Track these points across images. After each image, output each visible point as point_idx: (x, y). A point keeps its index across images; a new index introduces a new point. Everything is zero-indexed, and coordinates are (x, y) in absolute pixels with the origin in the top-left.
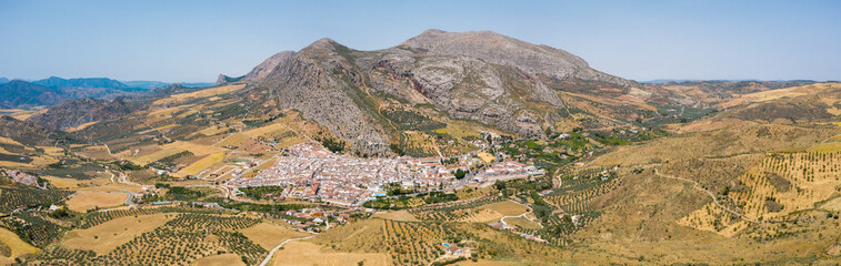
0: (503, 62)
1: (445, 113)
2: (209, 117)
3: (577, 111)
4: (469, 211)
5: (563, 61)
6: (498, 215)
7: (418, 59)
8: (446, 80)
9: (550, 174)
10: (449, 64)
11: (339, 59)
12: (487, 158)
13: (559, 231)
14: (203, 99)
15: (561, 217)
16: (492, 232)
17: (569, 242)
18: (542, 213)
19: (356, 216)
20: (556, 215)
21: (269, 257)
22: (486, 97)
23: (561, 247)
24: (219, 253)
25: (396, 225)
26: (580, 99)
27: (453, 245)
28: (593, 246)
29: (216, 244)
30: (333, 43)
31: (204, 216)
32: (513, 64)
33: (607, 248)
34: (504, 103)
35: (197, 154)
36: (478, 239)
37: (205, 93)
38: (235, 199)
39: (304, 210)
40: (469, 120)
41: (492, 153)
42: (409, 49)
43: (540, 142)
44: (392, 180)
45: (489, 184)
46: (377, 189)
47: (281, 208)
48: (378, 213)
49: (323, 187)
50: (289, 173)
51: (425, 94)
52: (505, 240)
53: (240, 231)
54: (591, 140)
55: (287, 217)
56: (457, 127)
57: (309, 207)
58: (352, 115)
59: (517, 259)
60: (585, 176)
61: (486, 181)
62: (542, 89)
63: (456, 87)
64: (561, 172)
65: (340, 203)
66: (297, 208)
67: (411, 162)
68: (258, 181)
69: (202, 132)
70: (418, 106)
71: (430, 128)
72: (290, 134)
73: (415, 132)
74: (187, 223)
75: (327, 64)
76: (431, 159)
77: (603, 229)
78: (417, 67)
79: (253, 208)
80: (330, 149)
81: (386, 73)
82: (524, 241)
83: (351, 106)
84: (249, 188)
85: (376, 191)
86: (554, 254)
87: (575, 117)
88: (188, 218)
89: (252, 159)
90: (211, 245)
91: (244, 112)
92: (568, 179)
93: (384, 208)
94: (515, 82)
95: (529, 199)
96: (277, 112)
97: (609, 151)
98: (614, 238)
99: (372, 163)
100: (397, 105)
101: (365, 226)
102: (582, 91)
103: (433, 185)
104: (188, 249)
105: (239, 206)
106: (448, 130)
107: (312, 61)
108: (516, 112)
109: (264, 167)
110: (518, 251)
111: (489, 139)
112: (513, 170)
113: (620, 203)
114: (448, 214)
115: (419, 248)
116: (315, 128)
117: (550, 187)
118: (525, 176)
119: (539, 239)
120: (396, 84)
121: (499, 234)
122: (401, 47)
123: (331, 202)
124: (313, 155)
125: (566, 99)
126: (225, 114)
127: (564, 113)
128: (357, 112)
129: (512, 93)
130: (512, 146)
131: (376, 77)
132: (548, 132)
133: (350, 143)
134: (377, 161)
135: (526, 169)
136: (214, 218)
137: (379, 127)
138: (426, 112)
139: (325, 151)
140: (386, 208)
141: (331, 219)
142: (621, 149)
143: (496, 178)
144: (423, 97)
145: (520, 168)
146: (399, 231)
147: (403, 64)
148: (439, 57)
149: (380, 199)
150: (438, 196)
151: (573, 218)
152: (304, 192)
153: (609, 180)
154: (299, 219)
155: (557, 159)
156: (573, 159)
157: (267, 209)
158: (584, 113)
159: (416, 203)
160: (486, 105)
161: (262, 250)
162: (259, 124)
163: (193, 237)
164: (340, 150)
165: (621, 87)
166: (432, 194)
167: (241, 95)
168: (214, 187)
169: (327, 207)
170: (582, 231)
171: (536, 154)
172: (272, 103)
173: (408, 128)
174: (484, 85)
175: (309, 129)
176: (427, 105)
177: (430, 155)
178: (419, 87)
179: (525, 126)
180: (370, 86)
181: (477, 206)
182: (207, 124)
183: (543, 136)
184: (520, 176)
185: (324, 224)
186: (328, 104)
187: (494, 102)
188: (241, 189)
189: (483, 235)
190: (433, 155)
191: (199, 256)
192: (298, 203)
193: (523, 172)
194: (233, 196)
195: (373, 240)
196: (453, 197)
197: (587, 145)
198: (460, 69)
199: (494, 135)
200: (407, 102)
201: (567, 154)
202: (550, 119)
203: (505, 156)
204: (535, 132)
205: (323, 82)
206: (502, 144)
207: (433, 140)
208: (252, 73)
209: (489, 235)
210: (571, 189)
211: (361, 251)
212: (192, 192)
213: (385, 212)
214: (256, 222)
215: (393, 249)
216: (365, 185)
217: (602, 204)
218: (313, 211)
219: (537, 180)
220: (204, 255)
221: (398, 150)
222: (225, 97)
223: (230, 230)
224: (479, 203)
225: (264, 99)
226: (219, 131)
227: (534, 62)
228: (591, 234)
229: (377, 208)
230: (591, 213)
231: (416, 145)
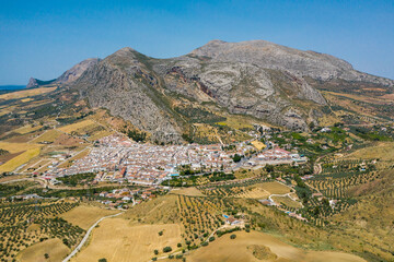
0: (274, 67)
1: (225, 109)
2: (22, 117)
3: (340, 108)
4: (243, 188)
5: (327, 64)
6: (267, 193)
7: (203, 65)
8: (226, 82)
9: (311, 162)
10: (228, 69)
11: (139, 65)
12: (259, 146)
13: (317, 212)
14: (15, 100)
15: (320, 199)
16: (261, 207)
17: (326, 223)
18: (304, 194)
19: (156, 193)
20: (316, 197)
21: (87, 236)
22: (259, 96)
23: (318, 227)
24: (42, 240)
25: (187, 199)
26: (342, 98)
27: (231, 216)
28: (348, 230)
29: (39, 232)
30: (134, 52)
31: (24, 208)
32: (282, 68)
33: (361, 234)
34: (274, 101)
35: (12, 152)
36: (250, 213)
37: (16, 95)
38: (54, 188)
39: (114, 191)
40: (245, 115)
41: (263, 142)
42: (197, 57)
43: (304, 134)
44: (183, 163)
45: (260, 167)
46: (172, 170)
47: (95, 191)
48: (174, 190)
49: (129, 171)
50: (101, 160)
51: (209, 94)
52: (272, 215)
53: (60, 216)
54: (351, 134)
55: (101, 198)
56: (234, 120)
57: (118, 188)
58: (151, 111)
59: (281, 233)
60: (343, 166)
61: (258, 164)
62: (308, 90)
63: (234, 88)
64: (321, 160)
65: (143, 183)
66: (108, 190)
67: (198, 148)
68: (74, 170)
69: (16, 131)
70: (204, 103)
71: (213, 121)
72: (99, 128)
73: (202, 125)
74: (7, 218)
75: (129, 69)
76: (214, 146)
77: (358, 216)
78: (203, 72)
79: (71, 193)
80: (134, 139)
81: (178, 77)
82: (287, 217)
83: (150, 104)
84: (66, 177)
85: (171, 171)
86: (312, 232)
87: (337, 114)
88: (8, 212)
89: (67, 152)
90: (33, 234)
91: (57, 111)
92: (327, 167)
93: (178, 186)
94: (284, 84)
95: (293, 181)
96: (87, 110)
97: (369, 145)
98: (368, 226)
99: (167, 150)
100: (187, 103)
101: (163, 201)
102: (345, 91)
103: (216, 167)
104: (11, 243)
105: (57, 194)
106: (228, 123)
107: (116, 67)
108: (284, 108)
109: (79, 157)
110: (282, 226)
111: (261, 130)
112: (281, 156)
113: (377, 195)
114: (228, 190)
115: (205, 219)
116: (121, 122)
117: (311, 172)
118: (290, 162)
119: (299, 217)
120: (186, 86)
121: (267, 209)
122: (190, 56)
123: (136, 182)
124: (120, 145)
125: (329, 98)
126: (38, 114)
127: (326, 110)
128: (155, 109)
129: (281, 93)
130: (280, 136)
131: (170, 80)
132: (312, 126)
133: (150, 133)
134: (172, 148)
135: (291, 156)
136: (34, 208)
137: (173, 120)
138: (210, 108)
139: (130, 141)
140: (179, 186)
141: (136, 197)
142: (382, 144)
143: (265, 162)
144: (208, 97)
145: (286, 155)
146: (190, 204)
147: (191, 69)
148: (221, 64)
149: (174, 178)
150: (219, 176)
151: (331, 202)
152: (113, 176)
153: (367, 172)
154: (111, 199)
155: (319, 149)
156: (333, 150)
157: (82, 193)
158: (345, 110)
159: (202, 181)
160: (259, 103)
161: (81, 231)
162: (71, 122)
163: (15, 230)
164: (142, 140)
165: (385, 87)
166: (215, 174)
167: (53, 97)
168: (32, 179)
169: (133, 187)
170: (338, 215)
171: (300, 144)
172: (83, 102)
173: (196, 121)
174: (257, 86)
175: (116, 124)
176: (211, 103)
177: (214, 143)
178: (204, 89)
179: (292, 120)
180: (165, 88)
181: (250, 185)
182: (21, 123)
183: (307, 129)
184: (286, 161)
185: (131, 201)
186: (131, 102)
187: (266, 100)
188: (58, 179)
189: (254, 210)
190: (215, 142)
191: (22, 248)
192: (109, 185)
193: (289, 158)
194: (52, 185)
195: (170, 212)
196: (231, 177)
197: (347, 139)
198: (238, 73)
199: (265, 127)
200: (195, 100)
201: (327, 145)
202: (314, 115)
203: (273, 145)
204: (300, 125)
205: (126, 85)
206: (272, 135)
207: (216, 131)
208: (62, 77)
209: (258, 209)
210: (330, 176)
211: (161, 222)
212: (10, 188)
213: (178, 189)
214: (74, 205)
215: (185, 219)
216: (163, 167)
217: (358, 193)
218: (122, 191)
219: (300, 166)
220: (27, 246)
221: (188, 139)
222: (38, 98)
223: (51, 216)
224: (251, 182)
225: (75, 99)
226: (33, 129)
227: (301, 66)
228: (346, 219)
229: (172, 186)
230: (348, 200)
231: (202, 134)
